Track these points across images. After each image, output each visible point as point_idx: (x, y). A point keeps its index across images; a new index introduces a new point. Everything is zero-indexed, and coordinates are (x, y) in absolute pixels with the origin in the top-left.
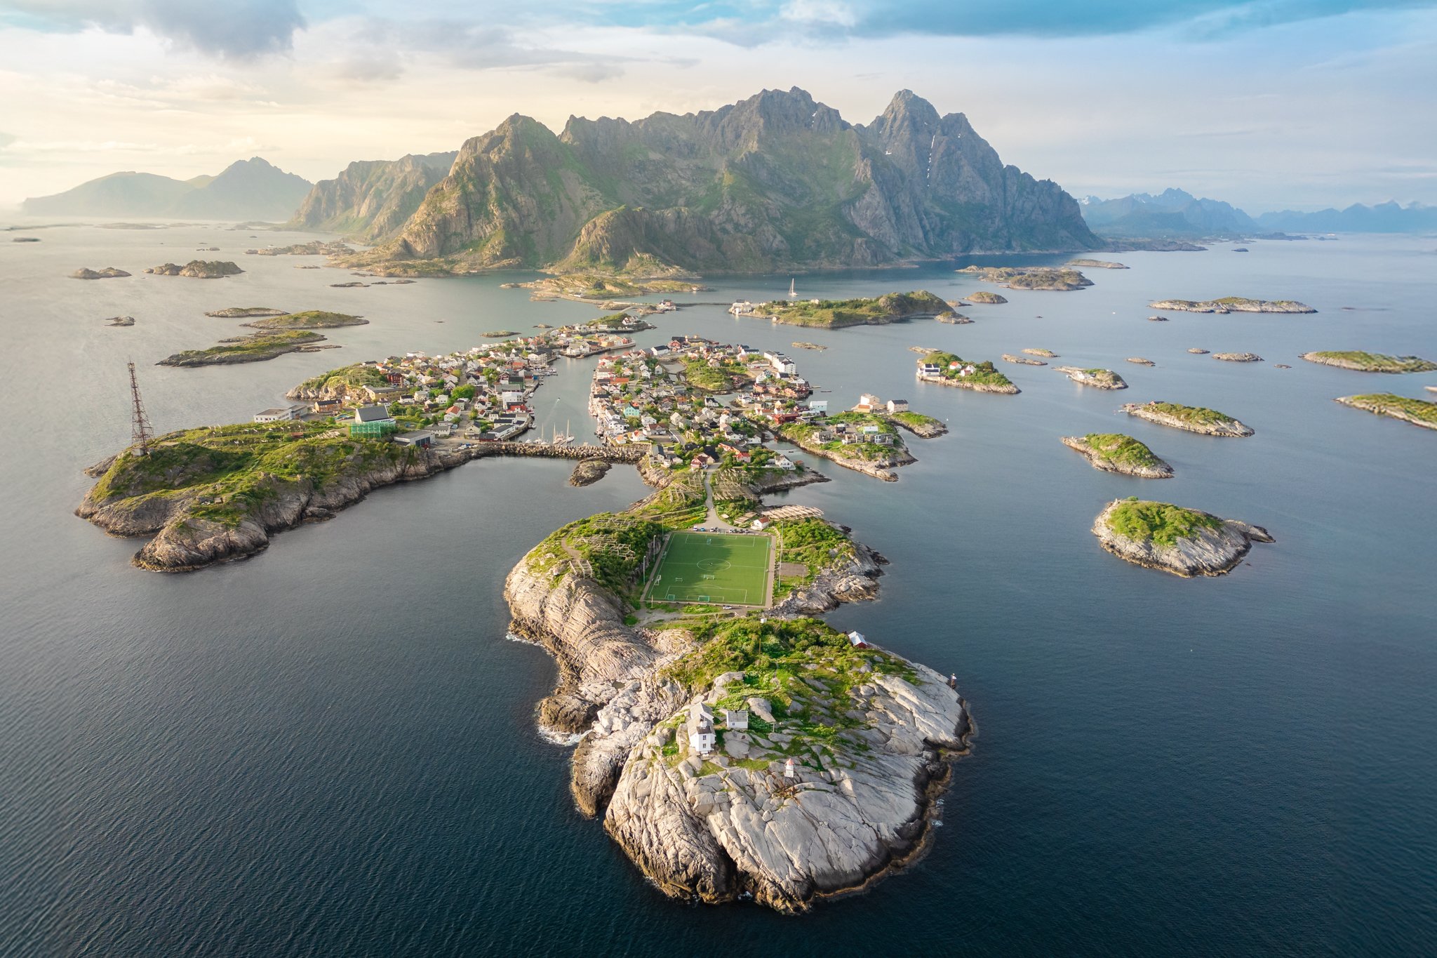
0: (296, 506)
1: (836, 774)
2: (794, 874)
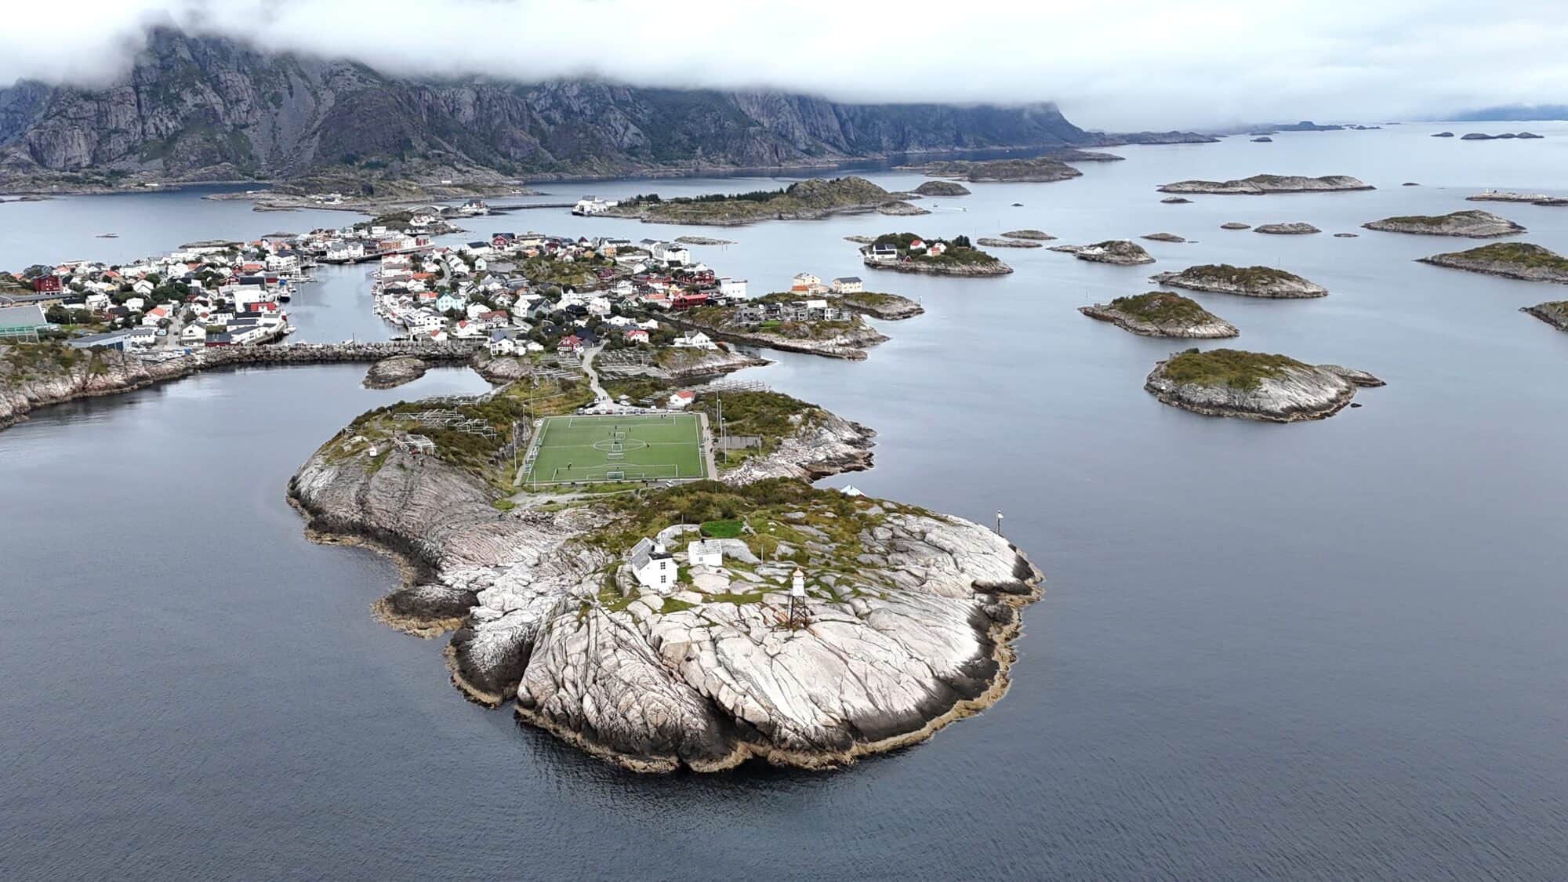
1: (861, 605)
2: (823, 718)
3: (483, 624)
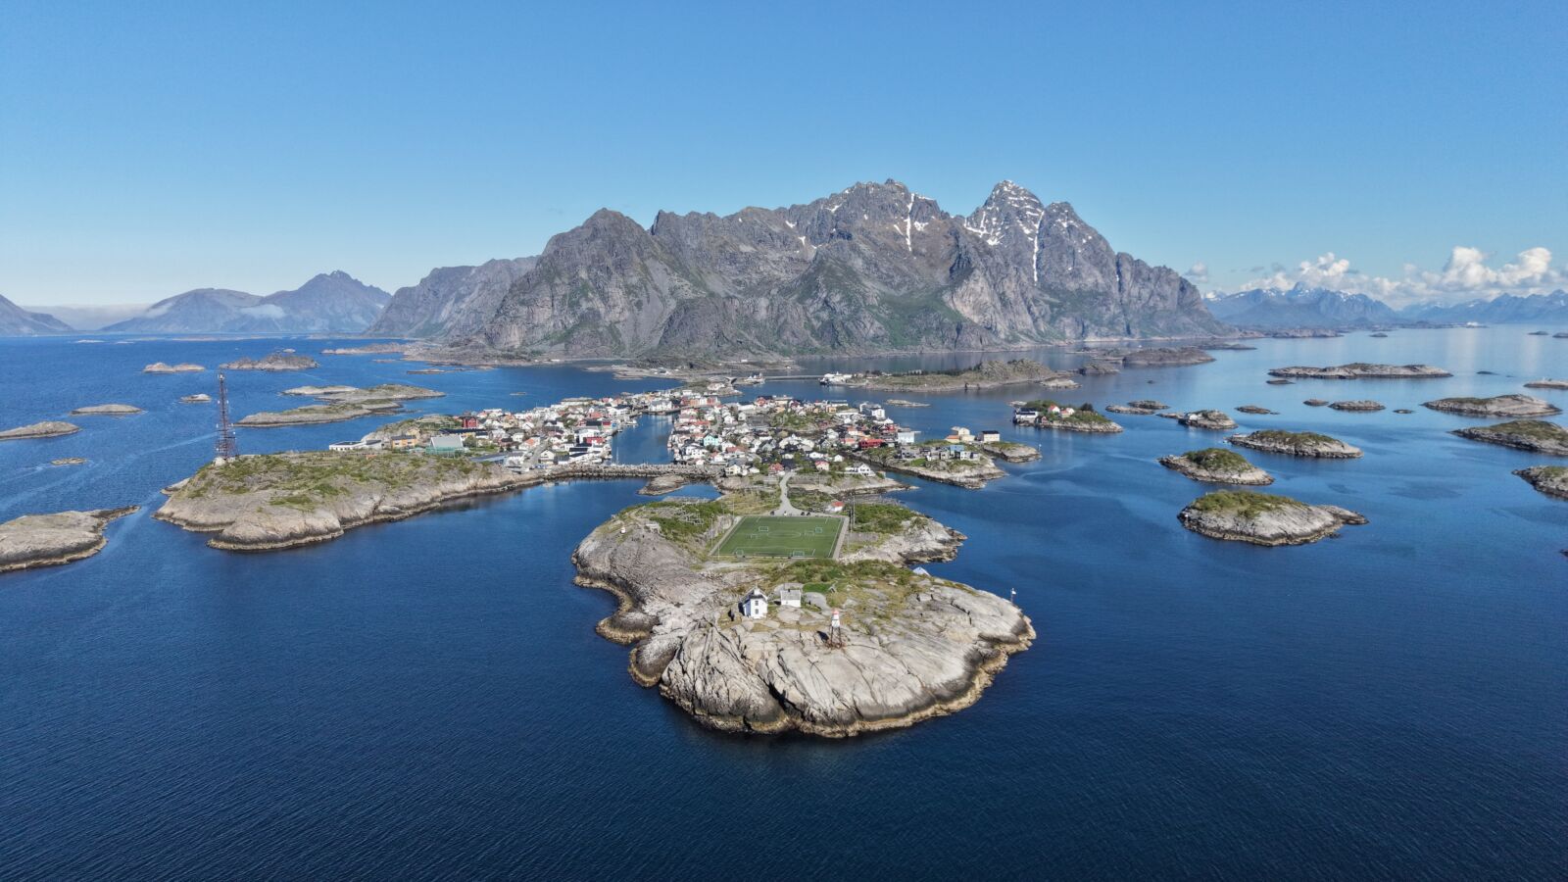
1: (885, 639)
2: (838, 704)
3: (657, 636)
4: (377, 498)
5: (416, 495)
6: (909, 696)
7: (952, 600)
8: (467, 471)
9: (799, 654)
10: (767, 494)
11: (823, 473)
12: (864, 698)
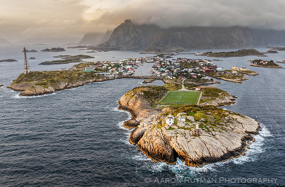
0: (64, 85)
1: (214, 133)
2: (197, 156)
3: (138, 129)
4: (67, 84)
5: (78, 83)
6: (222, 154)
7: (236, 119)
8: (93, 77)
9: (184, 138)
10: (178, 85)
11: (195, 78)
12: (206, 154)
